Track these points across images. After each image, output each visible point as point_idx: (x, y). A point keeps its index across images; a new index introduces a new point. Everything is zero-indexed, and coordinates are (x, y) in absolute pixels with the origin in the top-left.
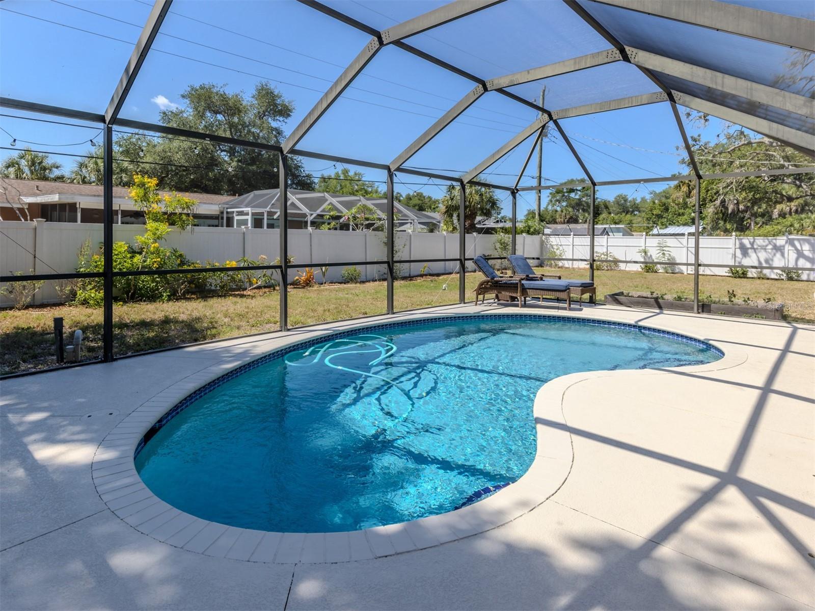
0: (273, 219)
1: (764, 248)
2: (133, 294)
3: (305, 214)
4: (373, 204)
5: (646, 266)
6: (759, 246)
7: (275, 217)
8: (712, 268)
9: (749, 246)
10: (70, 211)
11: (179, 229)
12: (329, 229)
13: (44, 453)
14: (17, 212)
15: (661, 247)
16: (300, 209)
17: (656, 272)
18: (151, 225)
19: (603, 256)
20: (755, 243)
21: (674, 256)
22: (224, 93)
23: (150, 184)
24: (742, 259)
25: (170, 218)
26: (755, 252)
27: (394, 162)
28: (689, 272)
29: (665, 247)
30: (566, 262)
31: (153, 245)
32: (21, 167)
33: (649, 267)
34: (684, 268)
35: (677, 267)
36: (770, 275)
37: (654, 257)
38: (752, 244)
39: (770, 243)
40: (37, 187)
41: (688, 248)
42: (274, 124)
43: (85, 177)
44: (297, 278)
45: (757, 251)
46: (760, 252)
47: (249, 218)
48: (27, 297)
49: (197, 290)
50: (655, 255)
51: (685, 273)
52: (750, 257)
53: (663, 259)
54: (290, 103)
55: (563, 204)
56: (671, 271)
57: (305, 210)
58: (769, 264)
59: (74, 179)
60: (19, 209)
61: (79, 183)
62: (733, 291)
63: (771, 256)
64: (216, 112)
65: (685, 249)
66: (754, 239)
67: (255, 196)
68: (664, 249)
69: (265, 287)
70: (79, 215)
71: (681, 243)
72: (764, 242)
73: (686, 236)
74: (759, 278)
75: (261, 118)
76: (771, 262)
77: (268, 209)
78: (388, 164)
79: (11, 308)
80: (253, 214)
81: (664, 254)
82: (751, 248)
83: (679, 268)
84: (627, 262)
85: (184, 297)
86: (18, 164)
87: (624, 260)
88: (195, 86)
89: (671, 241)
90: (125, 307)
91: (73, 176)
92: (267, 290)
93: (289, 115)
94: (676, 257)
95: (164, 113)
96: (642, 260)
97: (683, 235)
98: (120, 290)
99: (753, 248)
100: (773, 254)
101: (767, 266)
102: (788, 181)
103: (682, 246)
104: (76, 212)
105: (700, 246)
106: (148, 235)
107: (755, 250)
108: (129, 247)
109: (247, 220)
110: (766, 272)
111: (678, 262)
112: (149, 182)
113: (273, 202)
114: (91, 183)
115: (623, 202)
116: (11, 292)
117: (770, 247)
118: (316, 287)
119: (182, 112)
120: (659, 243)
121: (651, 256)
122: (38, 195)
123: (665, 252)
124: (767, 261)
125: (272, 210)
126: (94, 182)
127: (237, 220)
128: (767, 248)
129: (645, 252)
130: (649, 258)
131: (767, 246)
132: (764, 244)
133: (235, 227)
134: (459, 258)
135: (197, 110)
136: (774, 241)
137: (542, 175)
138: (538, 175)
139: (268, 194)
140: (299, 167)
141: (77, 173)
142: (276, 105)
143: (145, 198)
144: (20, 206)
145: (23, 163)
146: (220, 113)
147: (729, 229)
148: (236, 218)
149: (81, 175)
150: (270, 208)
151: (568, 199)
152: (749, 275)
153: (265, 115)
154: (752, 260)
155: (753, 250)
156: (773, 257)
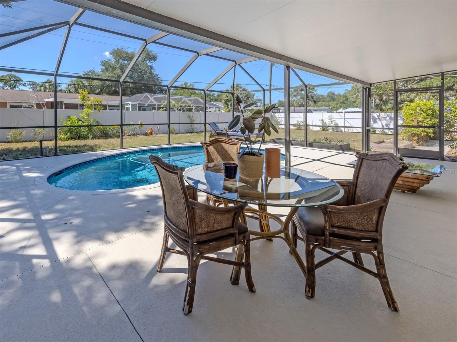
0: (145, 107)
1: (385, 118)
2: (79, 137)
3: (155, 104)
4: (187, 99)
5: (323, 128)
6: (382, 118)
7: (146, 106)
8: (357, 129)
9: (377, 117)
10: (61, 104)
11: (98, 111)
12: (163, 111)
13: (25, 174)
14: (42, 105)
15: (330, 119)
16: (153, 102)
17: (328, 131)
18: (86, 109)
19: (301, 123)
20: (380, 116)
21: (337, 122)
22: (127, 52)
23: (85, 94)
24: (373, 124)
25: (94, 107)
26: (380, 121)
27: (169, 84)
28: (345, 131)
29: (333, 118)
30: (281, 126)
31: (85, 118)
32: (46, 86)
33: (324, 128)
34: (343, 129)
35: (339, 129)
36: (388, 133)
37: (327, 123)
38: (378, 117)
39: (388, 116)
40: (50, 95)
41: (345, 119)
42: (149, 64)
43: (70, 90)
44: (147, 131)
45: (381, 120)
46: (383, 120)
47: (130, 106)
48: (40, 137)
49: (105, 136)
50: (327, 122)
51: (344, 131)
52: (377, 123)
53: (332, 124)
54: (156, 54)
55: (298, 97)
56: (336, 130)
57: (155, 103)
58: (388, 127)
59: (66, 91)
60: (42, 104)
61: (68, 92)
62: (327, 138)
63: (388, 123)
64: (124, 60)
65: (343, 119)
66: (380, 114)
67: (136, 96)
68: (332, 119)
69: (132, 135)
70: (63, 106)
71: (341, 116)
72: (385, 115)
73: (344, 113)
74: (381, 134)
75: (143, 62)
76: (389, 126)
77: (138, 102)
78: (167, 85)
79: (35, 141)
80: (132, 105)
81: (332, 122)
82: (378, 119)
83: (340, 129)
84: (313, 126)
85: (99, 138)
86: (45, 85)
87: (312, 125)
88: (115, 49)
89: (348, 116)
90: (75, 141)
91: (66, 89)
92: (133, 136)
93: (156, 60)
94: (339, 123)
95: (102, 61)
96: (321, 125)
97: (342, 112)
98: (74, 135)
99: (379, 118)
100: (390, 122)
101: (387, 128)
102: (400, 84)
103: (341, 118)
104: (62, 104)
105: (307, 117)
106: (84, 114)
107: (380, 120)
108: (78, 118)
109: (130, 107)
110: (386, 131)
111: (339, 126)
112: (85, 93)
113: (141, 99)
114: (72, 92)
115: (332, 95)
116: (35, 135)
117: (388, 118)
118: (154, 135)
119: (110, 60)
120: (329, 117)
121: (326, 123)
122: (51, 98)
123: (332, 121)
124: (386, 125)
125: (140, 103)
126: (73, 92)
127: (126, 107)
128: (387, 118)
129: (323, 121)
130: (325, 124)
131: (386, 117)
132: (385, 116)
133: (130, 110)
134: (203, 122)
135: (115, 59)
136: (390, 115)
137: (272, 84)
138: (270, 84)
139: (140, 96)
140: (161, 83)
141: (67, 88)
142: (150, 56)
143: (83, 99)
144: (42, 103)
145: (47, 85)
146: (125, 60)
147: (384, 109)
148: (126, 106)
149: (68, 89)
150: (140, 102)
151: (301, 94)
152: (377, 132)
153: (145, 60)
154: (379, 125)
155: (379, 120)
156: (390, 123)
